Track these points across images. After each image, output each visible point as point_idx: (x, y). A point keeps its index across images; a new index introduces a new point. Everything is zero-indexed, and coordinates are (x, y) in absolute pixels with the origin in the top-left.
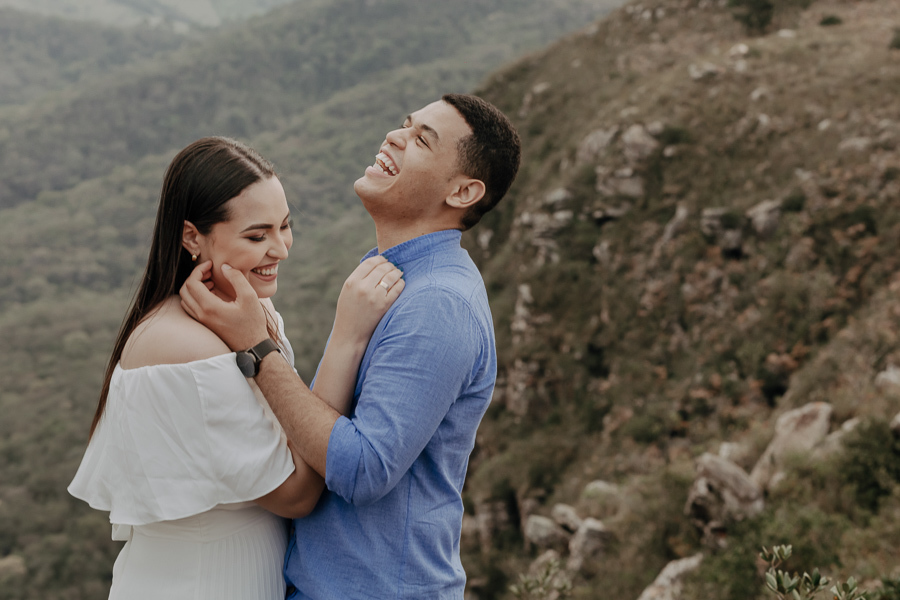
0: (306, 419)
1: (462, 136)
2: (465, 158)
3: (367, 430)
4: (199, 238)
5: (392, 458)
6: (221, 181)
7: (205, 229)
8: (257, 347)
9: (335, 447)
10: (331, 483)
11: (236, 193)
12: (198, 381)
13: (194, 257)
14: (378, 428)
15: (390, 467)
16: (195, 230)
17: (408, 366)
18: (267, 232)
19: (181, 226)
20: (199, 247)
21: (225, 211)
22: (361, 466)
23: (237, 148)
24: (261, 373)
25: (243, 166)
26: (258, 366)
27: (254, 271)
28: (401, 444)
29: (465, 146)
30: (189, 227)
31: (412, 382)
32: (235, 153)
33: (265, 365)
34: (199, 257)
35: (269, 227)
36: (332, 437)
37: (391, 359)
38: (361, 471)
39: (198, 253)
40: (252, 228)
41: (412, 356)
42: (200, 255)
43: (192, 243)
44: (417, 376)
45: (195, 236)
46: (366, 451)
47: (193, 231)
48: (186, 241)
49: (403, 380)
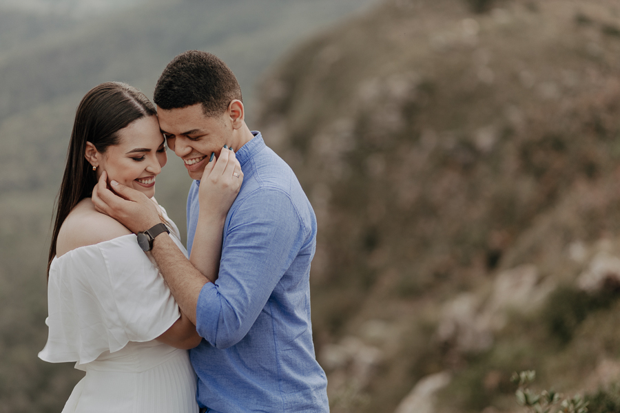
0: (182, 284)
3: (224, 292)
4: (97, 155)
5: (243, 311)
6: (115, 116)
7: (102, 149)
8: (152, 230)
9: (202, 305)
10: (200, 330)
11: (125, 126)
12: (105, 256)
13: (94, 168)
14: (232, 289)
15: (242, 317)
16: (95, 149)
17: (249, 245)
18: (147, 154)
19: (86, 146)
20: (98, 161)
21: (116, 137)
22: (221, 318)
23: (129, 92)
24: (154, 248)
25: (131, 105)
26: (151, 243)
27: (137, 180)
28: (250, 300)
30: (91, 147)
31: (252, 255)
32: (127, 95)
33: (155, 243)
34: (98, 168)
35: (147, 151)
36: (200, 297)
37: (236, 242)
38: (221, 321)
39: (97, 165)
40: (135, 151)
41: (251, 238)
42: (99, 166)
43: (92, 158)
44: (256, 251)
45: (95, 153)
46: (224, 307)
47: (93, 150)
48: (88, 156)
49: (246, 255)
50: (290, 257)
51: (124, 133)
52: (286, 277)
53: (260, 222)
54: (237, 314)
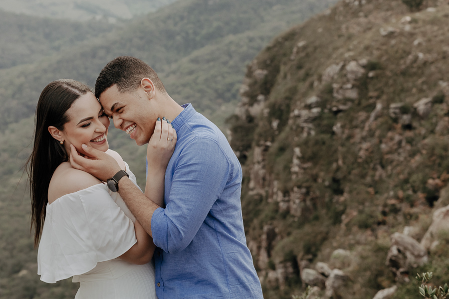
4: (60, 133)
5: (184, 227)
7: (61, 127)
8: (115, 177)
9: (154, 225)
10: (156, 243)
11: (69, 107)
12: (82, 200)
13: (62, 142)
14: (176, 212)
15: (184, 231)
16: (57, 129)
17: (188, 179)
18: (91, 121)
21: (66, 117)
22: (168, 233)
24: (119, 189)
26: (117, 186)
27: (92, 141)
30: (54, 129)
31: (191, 187)
32: (65, 86)
33: (119, 185)
34: (64, 142)
35: (91, 118)
36: (152, 220)
37: (180, 177)
38: (169, 235)
39: (63, 140)
40: (82, 121)
41: (190, 174)
42: (64, 140)
43: (58, 136)
44: (193, 184)
45: (58, 133)
46: (170, 225)
47: (56, 131)
48: (55, 136)
49: (186, 187)
50: (221, 186)
51: (70, 112)
52: (219, 201)
53: (195, 162)
54: (180, 230)
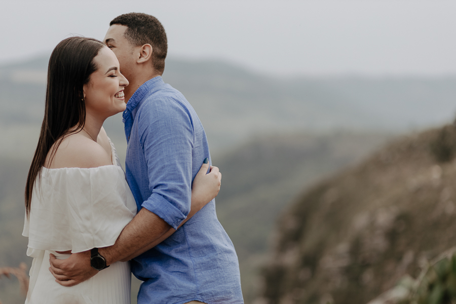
1: (124, 31)
2: (132, 39)
29: (128, 35)
40: (110, 70)
